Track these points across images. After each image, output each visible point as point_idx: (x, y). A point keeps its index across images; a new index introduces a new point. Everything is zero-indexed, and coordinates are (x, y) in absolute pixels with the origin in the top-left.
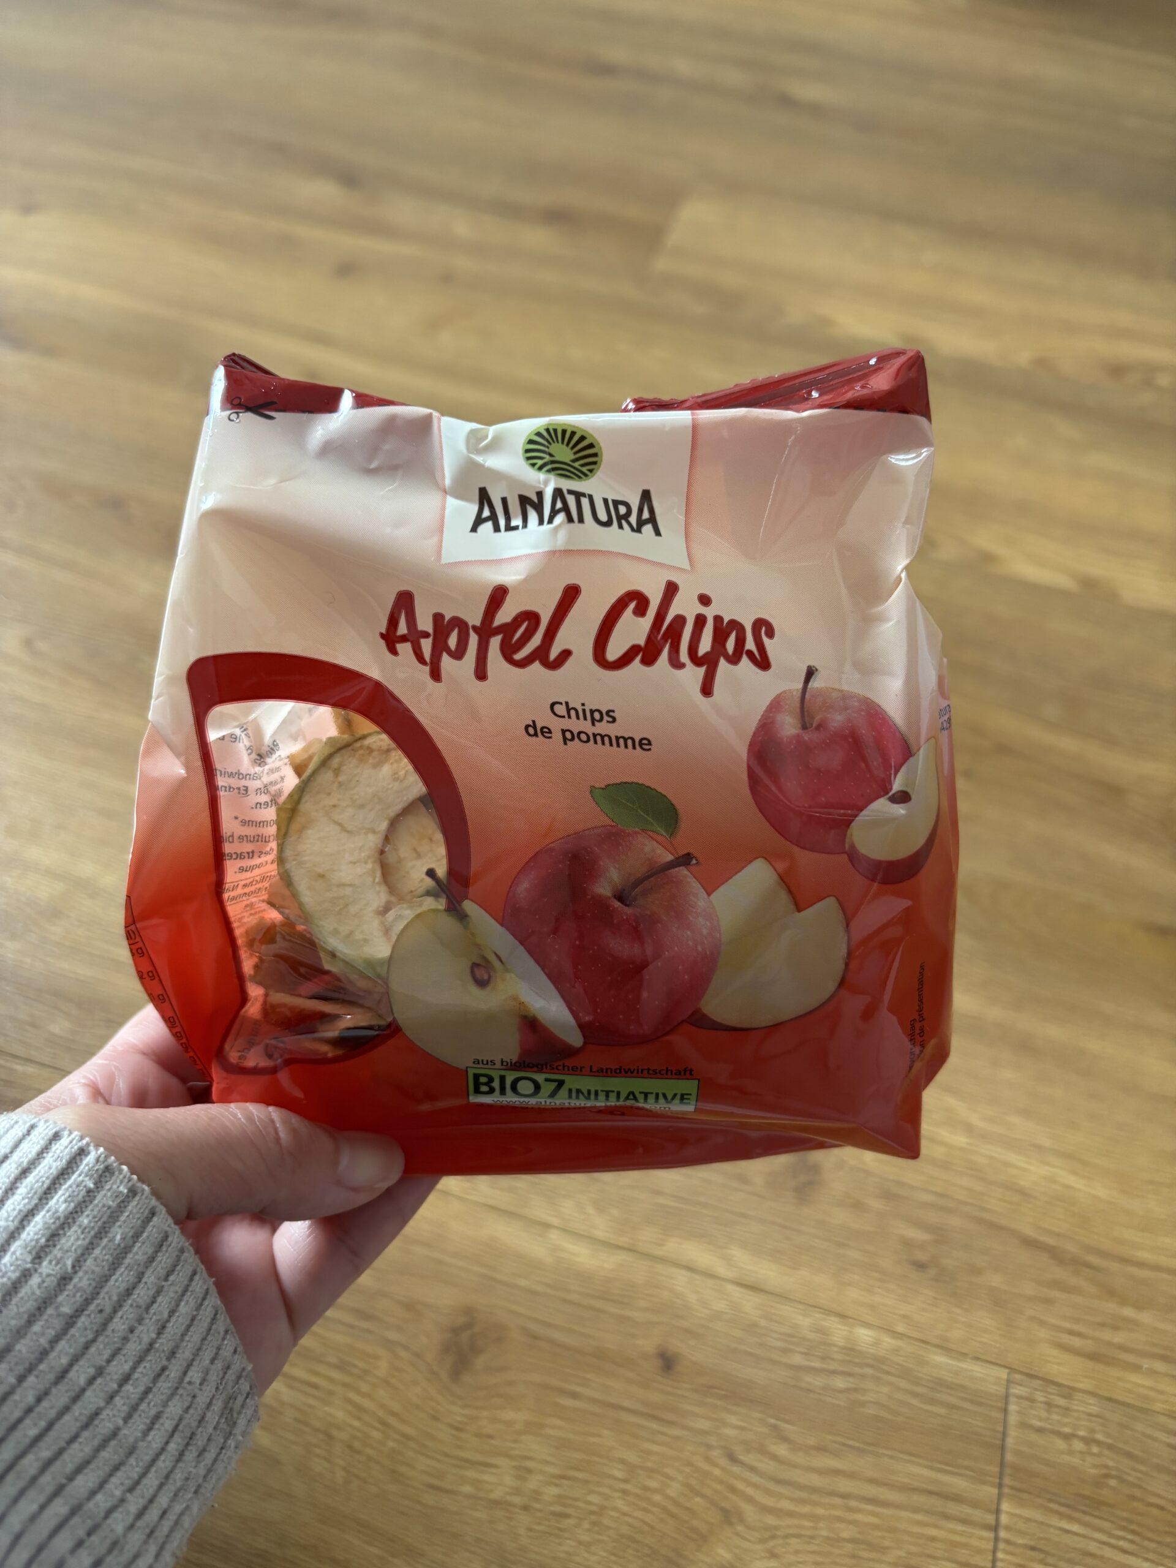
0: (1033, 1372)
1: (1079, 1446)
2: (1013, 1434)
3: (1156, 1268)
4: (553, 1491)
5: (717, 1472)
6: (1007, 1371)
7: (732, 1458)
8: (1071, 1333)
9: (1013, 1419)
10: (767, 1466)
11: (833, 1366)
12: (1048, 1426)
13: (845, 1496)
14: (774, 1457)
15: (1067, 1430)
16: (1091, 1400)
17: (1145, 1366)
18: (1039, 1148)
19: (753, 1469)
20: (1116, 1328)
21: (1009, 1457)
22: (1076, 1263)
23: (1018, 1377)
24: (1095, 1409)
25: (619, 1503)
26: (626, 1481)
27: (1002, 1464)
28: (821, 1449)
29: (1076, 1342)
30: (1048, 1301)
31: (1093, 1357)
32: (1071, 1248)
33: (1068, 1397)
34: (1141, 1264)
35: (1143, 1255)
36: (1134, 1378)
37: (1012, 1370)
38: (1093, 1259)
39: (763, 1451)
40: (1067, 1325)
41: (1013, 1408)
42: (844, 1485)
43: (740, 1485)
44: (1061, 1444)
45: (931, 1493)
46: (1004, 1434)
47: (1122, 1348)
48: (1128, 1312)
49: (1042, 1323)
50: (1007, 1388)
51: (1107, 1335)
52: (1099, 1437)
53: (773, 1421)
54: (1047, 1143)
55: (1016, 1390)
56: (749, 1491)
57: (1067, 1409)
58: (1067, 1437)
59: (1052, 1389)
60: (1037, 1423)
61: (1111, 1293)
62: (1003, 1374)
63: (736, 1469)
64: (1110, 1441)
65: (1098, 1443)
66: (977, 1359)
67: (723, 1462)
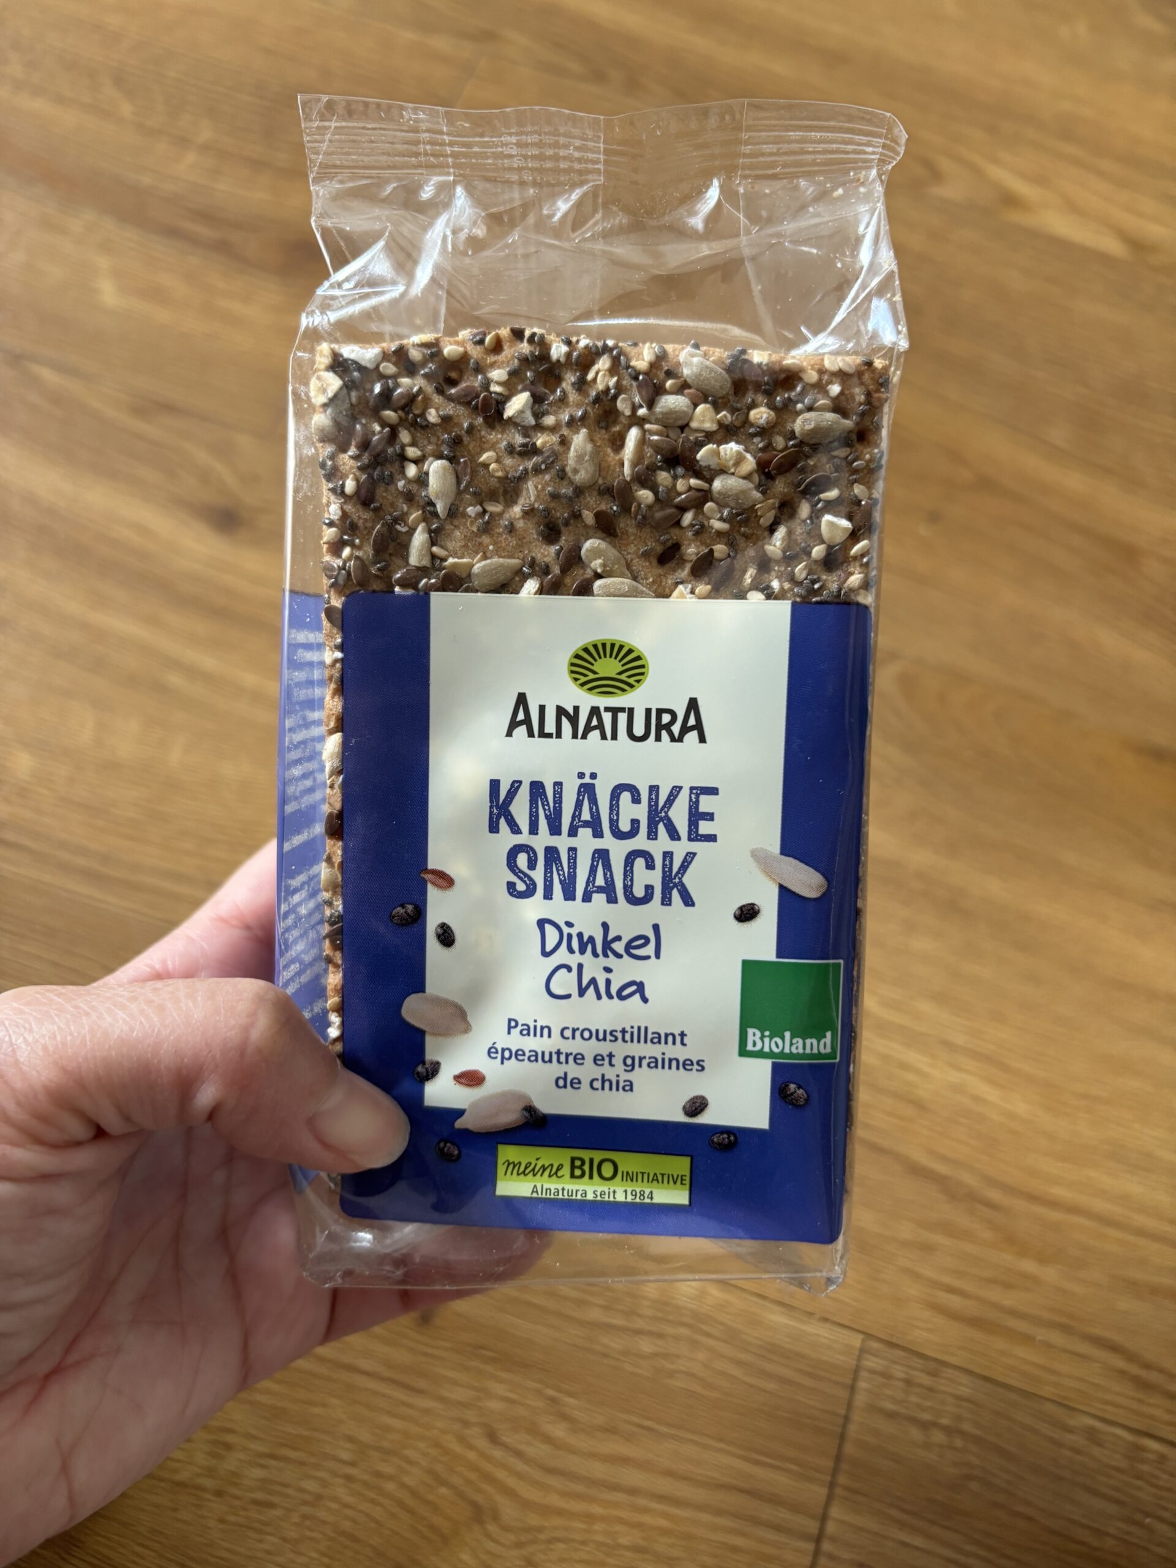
0: (894, 1340)
1: (938, 1437)
2: (857, 1417)
3: (1073, 1209)
4: (258, 1473)
5: (472, 1456)
6: (861, 1337)
7: (492, 1437)
8: (951, 1290)
9: (860, 1399)
10: (538, 1450)
11: (640, 1324)
12: (903, 1411)
13: (632, 1491)
14: (548, 1439)
15: (926, 1416)
16: (964, 1379)
17: (1039, 1338)
18: (949, 1046)
19: (519, 1454)
20: (1008, 1286)
21: (849, 1449)
22: (971, 1199)
23: (875, 1345)
24: (964, 1391)
25: (341, 1492)
26: (353, 1464)
27: (838, 1458)
28: (611, 1430)
29: (955, 1302)
30: (927, 1248)
31: (975, 1322)
32: (969, 1179)
33: (933, 1374)
34: (1054, 1204)
35: (1058, 1192)
36: (1020, 1351)
37: (868, 1336)
38: (994, 1195)
39: (534, 1430)
40: (947, 1279)
41: (862, 1385)
42: (632, 1477)
43: (501, 1475)
44: (916, 1434)
45: (742, 1491)
46: (847, 1419)
47: (1013, 1313)
48: (1029, 1266)
49: (916, 1276)
50: (859, 1358)
51: (995, 1294)
52: (967, 1427)
53: (550, 1392)
54: (960, 1040)
55: (870, 1362)
56: (511, 1482)
57: (931, 1389)
58: (925, 1426)
59: (917, 1362)
60: (889, 1406)
61: (1011, 1240)
62: (856, 1341)
63: (498, 1453)
64: (978, 1432)
65: (962, 1434)
66: (825, 1320)
67: (482, 1443)
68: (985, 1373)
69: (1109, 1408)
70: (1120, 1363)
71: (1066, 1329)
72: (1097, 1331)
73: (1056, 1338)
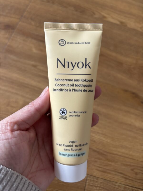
68: (104, 178)
69: (121, 182)
70: (122, 175)
71: (115, 171)
72: (120, 171)
73: (114, 173)
